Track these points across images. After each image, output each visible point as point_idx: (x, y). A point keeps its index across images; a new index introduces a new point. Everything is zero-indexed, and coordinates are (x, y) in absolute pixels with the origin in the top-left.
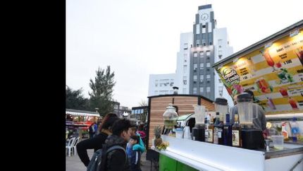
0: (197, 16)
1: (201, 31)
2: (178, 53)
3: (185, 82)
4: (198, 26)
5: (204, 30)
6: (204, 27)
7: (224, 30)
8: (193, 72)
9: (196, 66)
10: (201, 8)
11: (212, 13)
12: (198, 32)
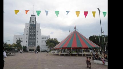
0: (31, 18)
1: (32, 23)
2: (24, 29)
3: (27, 38)
4: (31, 21)
5: (33, 23)
6: (33, 22)
7: (39, 24)
8: (30, 36)
9: (30, 34)
10: (32, 15)
11: (36, 18)
12: (31, 23)
